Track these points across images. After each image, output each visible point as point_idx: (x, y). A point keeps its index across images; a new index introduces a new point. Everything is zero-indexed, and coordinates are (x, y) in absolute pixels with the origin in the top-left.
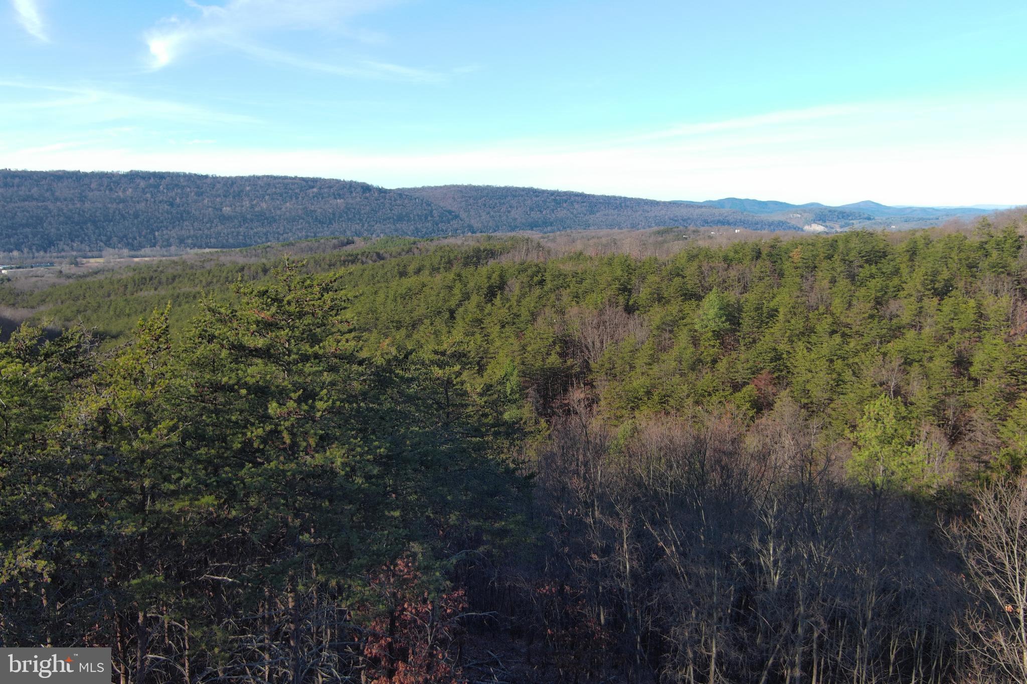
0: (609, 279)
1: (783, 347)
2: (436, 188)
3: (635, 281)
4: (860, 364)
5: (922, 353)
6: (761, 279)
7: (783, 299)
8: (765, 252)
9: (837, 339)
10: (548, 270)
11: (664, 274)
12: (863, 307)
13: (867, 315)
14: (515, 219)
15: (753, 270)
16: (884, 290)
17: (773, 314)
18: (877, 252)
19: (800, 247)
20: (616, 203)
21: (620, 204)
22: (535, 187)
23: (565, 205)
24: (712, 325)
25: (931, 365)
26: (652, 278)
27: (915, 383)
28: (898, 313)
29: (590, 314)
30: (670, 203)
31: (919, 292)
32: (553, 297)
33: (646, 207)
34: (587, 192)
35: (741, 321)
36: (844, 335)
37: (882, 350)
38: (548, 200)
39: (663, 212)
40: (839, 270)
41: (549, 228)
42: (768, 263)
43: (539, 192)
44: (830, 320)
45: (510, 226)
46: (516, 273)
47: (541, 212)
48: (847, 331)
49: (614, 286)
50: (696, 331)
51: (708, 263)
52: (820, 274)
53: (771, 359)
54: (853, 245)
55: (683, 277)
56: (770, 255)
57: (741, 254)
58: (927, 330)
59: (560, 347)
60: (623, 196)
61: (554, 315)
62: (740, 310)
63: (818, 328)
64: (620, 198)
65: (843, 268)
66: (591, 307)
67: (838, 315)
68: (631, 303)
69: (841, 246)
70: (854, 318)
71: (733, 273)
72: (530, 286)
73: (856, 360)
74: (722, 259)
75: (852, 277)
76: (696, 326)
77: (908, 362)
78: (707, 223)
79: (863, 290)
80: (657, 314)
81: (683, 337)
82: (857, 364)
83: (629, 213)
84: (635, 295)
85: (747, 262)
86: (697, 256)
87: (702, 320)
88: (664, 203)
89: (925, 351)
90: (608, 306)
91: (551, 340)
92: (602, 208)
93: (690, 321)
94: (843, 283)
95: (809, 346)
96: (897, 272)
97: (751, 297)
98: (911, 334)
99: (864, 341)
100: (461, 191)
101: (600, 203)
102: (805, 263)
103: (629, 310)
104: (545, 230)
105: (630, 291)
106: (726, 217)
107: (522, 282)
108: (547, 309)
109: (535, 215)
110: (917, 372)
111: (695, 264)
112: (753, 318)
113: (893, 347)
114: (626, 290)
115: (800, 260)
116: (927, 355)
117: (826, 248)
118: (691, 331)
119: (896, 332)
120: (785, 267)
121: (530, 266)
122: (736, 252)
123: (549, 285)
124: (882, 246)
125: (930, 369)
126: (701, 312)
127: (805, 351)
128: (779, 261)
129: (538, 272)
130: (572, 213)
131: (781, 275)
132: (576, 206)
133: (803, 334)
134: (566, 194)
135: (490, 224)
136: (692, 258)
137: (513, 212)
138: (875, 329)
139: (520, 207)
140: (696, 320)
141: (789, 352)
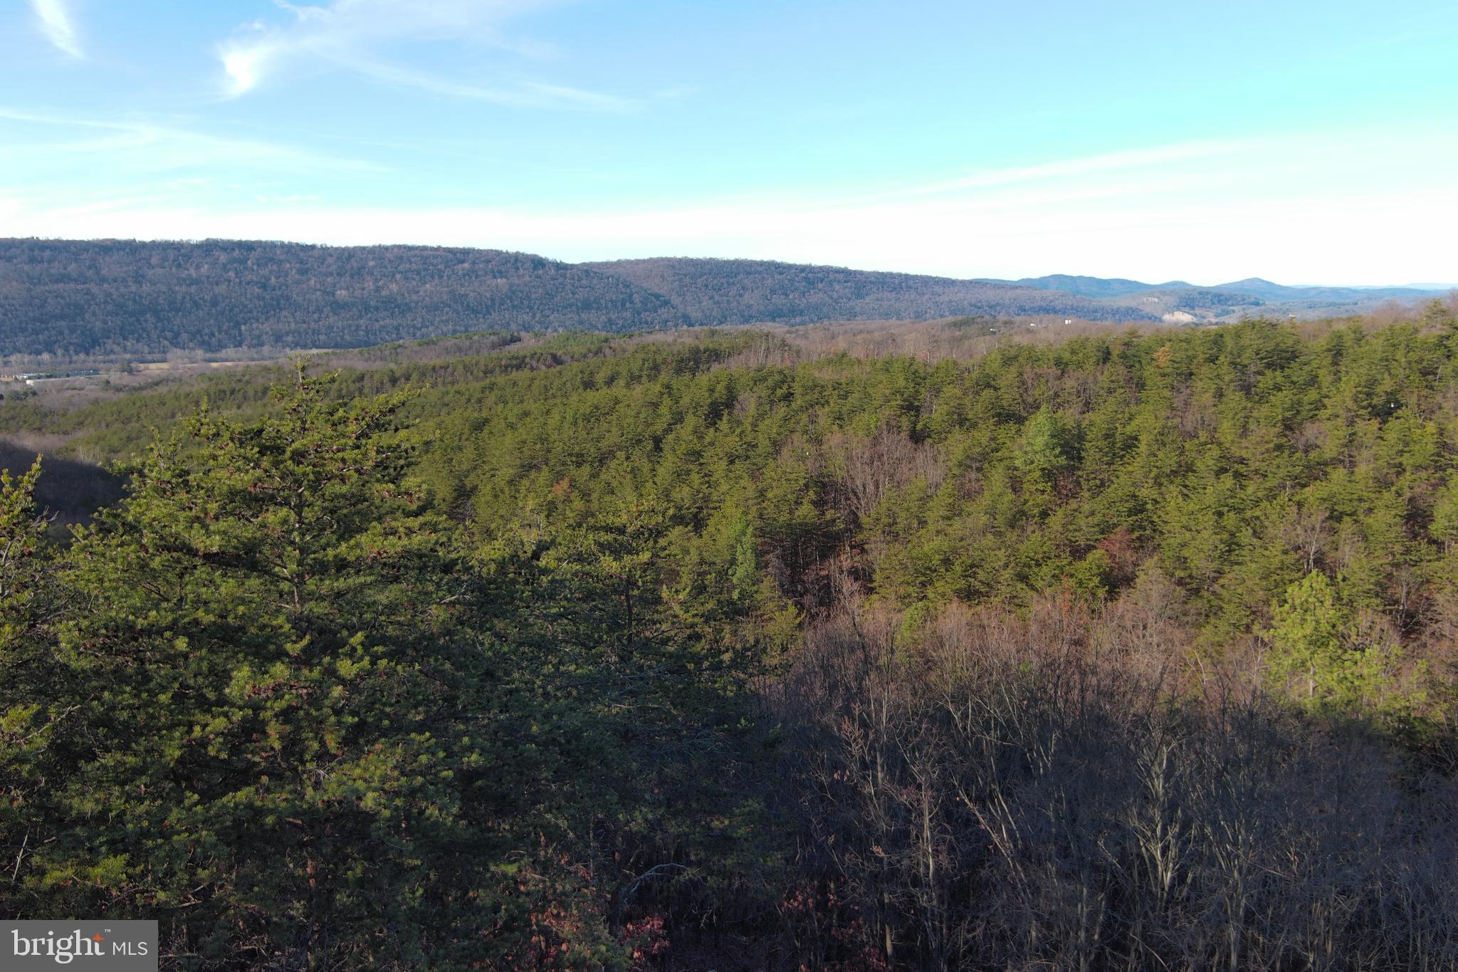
0: (887, 392)
1: (1145, 492)
2: (638, 262)
3: (924, 394)
4: (1263, 518)
5: (1355, 503)
6: (1110, 391)
7: (1146, 421)
8: (1115, 352)
9: (1228, 481)
10: (797, 379)
11: (968, 384)
12: (1265, 432)
13: (1272, 445)
14: (750, 307)
15: (1100, 378)
16: (1296, 407)
17: (1131, 443)
18: (1284, 351)
19: (1168, 344)
20: (893, 283)
21: (900, 284)
22: (778, 260)
23: (820, 286)
24: (1041, 461)
25: (1370, 521)
26: (949, 391)
27: (1347, 548)
28: (1319, 442)
29: (859, 446)
30: (971, 282)
31: (1349, 410)
32: (804, 418)
33: (936, 289)
34: (852, 267)
35: (1083, 454)
36: (1237, 475)
37: (1296, 498)
38: (796, 279)
39: (961, 295)
40: (1227, 378)
41: (798, 319)
42: (1122, 369)
43: (784, 268)
44: (1216, 452)
45: (743, 316)
46: (751, 383)
47: (787, 295)
48: (1242, 468)
49: (894, 403)
50: (1016, 469)
51: (1033, 368)
52: (1200, 384)
53: (1130, 511)
54: (1248, 342)
55: (996, 389)
56: (1123, 356)
57: (1081, 355)
58: (1363, 469)
59: (816, 493)
60: (903, 272)
61: (805, 445)
62: (1081, 437)
63: (1199, 465)
64: (900, 275)
65: (1232, 376)
66: (860, 433)
67: (1227, 445)
68: (919, 427)
69: (1229, 343)
70: (1251, 449)
71: (1070, 384)
72: (772, 402)
73: (1258, 513)
74: (1052, 362)
75: (1247, 389)
76: (1016, 462)
77: (1335, 517)
78: (1025, 310)
79: (1264, 410)
80: (958, 445)
81: (998, 477)
82: (1257, 518)
83: (913, 296)
84: (924, 415)
85: (1089, 367)
86: (1016, 357)
87: (1026, 453)
88: (963, 283)
89: (1360, 500)
90: (885, 432)
91: (802, 482)
92: (874, 289)
93: (1007, 454)
94: (1235, 398)
95: (1185, 491)
96: (1313, 381)
97: (1098, 419)
98: (1339, 474)
99: (1268, 485)
100: (673, 267)
101: (871, 282)
102: (1177, 368)
103: (917, 437)
104: (793, 321)
105: (917, 409)
106: (1051, 302)
107: (760, 397)
108: (796, 437)
109: (778, 300)
110: (1349, 531)
111: (1013, 370)
112: (1101, 450)
113: (1312, 493)
114: (911, 408)
115: (1169, 364)
116: (1366, 505)
117: (1208, 345)
118: (1009, 468)
119: (1317, 471)
120: (1146, 374)
121: (771, 373)
122: (1073, 352)
123: (798, 402)
124: (1290, 342)
125: (1369, 526)
126: (1024, 441)
127: (1180, 499)
128: (1137, 365)
129: (783, 382)
130: (831, 297)
131: (1141, 386)
132: (837, 287)
133: (1174, 473)
134: (822, 269)
135: (714, 313)
136: (1008, 361)
137: (746, 296)
138: (1283, 467)
139: (758, 288)
140: (1017, 453)
141: (1156, 502)
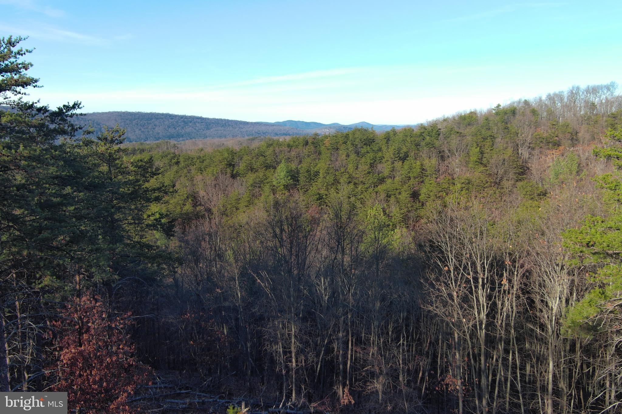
0: (220, 159)
1: (322, 192)
2: (103, 114)
3: (236, 159)
4: (364, 198)
5: (395, 191)
6: (309, 156)
7: (322, 166)
8: (310, 142)
9: (352, 186)
10: (181, 156)
11: (254, 155)
12: (364, 167)
13: (366, 172)
14: (158, 133)
15: (304, 151)
16: (374, 159)
17: (317, 173)
18: (370, 139)
19: (329, 138)
20: (222, 123)
21: (225, 124)
22: (171, 113)
23: (190, 124)
24: (283, 182)
25: (400, 196)
26: (245, 158)
27: (393, 207)
28: (383, 170)
29: (209, 179)
30: (255, 123)
31: (392, 158)
32: (185, 171)
33: (241, 126)
34: (204, 116)
35: (299, 179)
36: (355, 184)
37: (375, 190)
38: (179, 121)
39: (251, 129)
40: (350, 150)
41: (181, 139)
42: (312, 147)
43: (173, 116)
44: (347, 176)
45: (155, 138)
46: (160, 158)
47: (175, 129)
48: (357, 181)
49: (223, 163)
50: (274, 186)
51: (279, 148)
52: (341, 152)
53: (317, 199)
54: (357, 136)
55: (265, 157)
56: (313, 143)
57: (297, 143)
58: (397, 178)
59: (192, 200)
60: (226, 119)
61: (186, 182)
62: (298, 173)
63: (341, 181)
65: (352, 148)
66: (210, 175)
67: (351, 173)
68: (234, 172)
69: (351, 137)
70: (359, 175)
71: (293, 153)
72: (170, 165)
73: (362, 196)
74: (286, 146)
75: (357, 153)
76: (274, 183)
77: (389, 196)
78: (277, 135)
79: (363, 160)
80: (251, 178)
81: (267, 189)
82: (362, 198)
83: (231, 129)
84: (236, 168)
85: (300, 147)
86: (272, 145)
87: (277, 179)
88: (252, 123)
89: (397, 189)
90: (220, 174)
91: (185, 196)
92: (214, 126)
93: (270, 180)
94: (353, 156)
95: (337, 191)
96: (380, 150)
97: (304, 166)
98: (389, 181)
99: (366, 187)
100: (120, 116)
101: (212, 123)
102: (333, 146)
103: (233, 176)
104: (179, 140)
105: (234, 166)
106: (288, 131)
107: (165, 163)
108: (182, 179)
109: (172, 131)
110: (393, 200)
111: (271, 149)
112: (306, 177)
113: (381, 188)
114: (231, 165)
115: (329, 145)
116: (398, 191)
117: (343, 138)
118: (271, 186)
119: (382, 181)
120: (322, 149)
121: (169, 154)
122: (294, 142)
123: (182, 164)
124: (372, 136)
125: (400, 198)
126: (276, 175)
127: (335, 194)
128: (318, 147)
129: (175, 157)
130: (195, 129)
131: (320, 153)
132: (198, 125)
133: (333, 184)
134: (191, 117)
135: (142, 136)
136: (269, 146)
137: (157, 129)
138: (371, 179)
139: (162, 125)
140: (274, 179)
141: (326, 195)
